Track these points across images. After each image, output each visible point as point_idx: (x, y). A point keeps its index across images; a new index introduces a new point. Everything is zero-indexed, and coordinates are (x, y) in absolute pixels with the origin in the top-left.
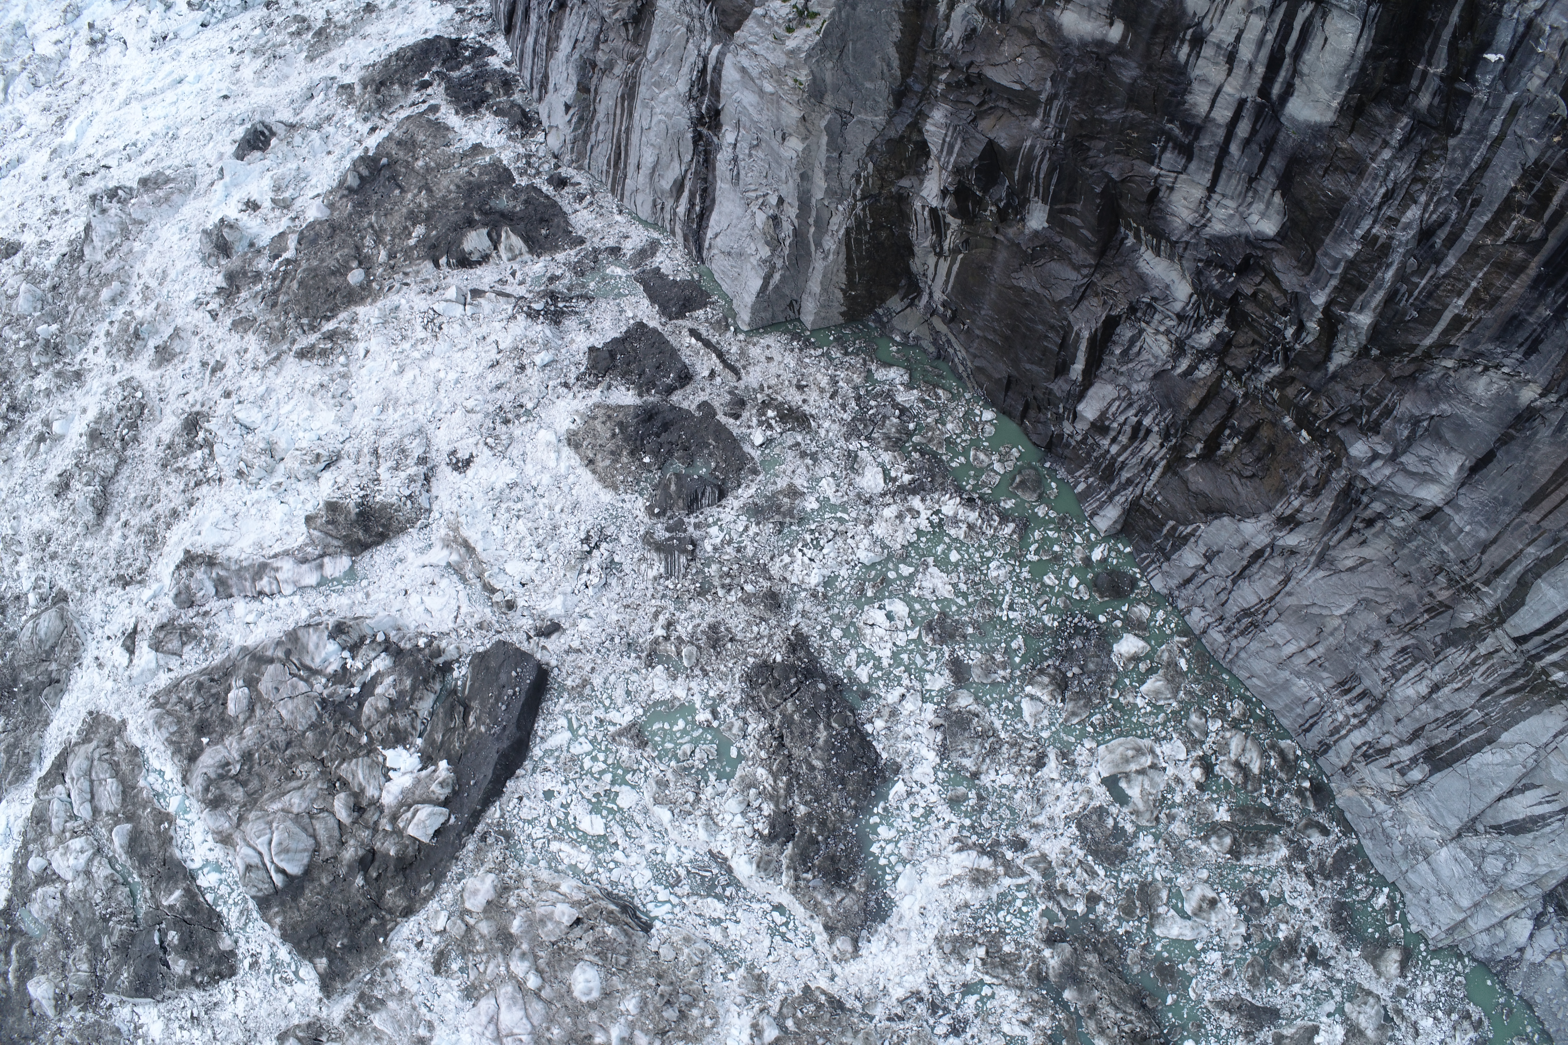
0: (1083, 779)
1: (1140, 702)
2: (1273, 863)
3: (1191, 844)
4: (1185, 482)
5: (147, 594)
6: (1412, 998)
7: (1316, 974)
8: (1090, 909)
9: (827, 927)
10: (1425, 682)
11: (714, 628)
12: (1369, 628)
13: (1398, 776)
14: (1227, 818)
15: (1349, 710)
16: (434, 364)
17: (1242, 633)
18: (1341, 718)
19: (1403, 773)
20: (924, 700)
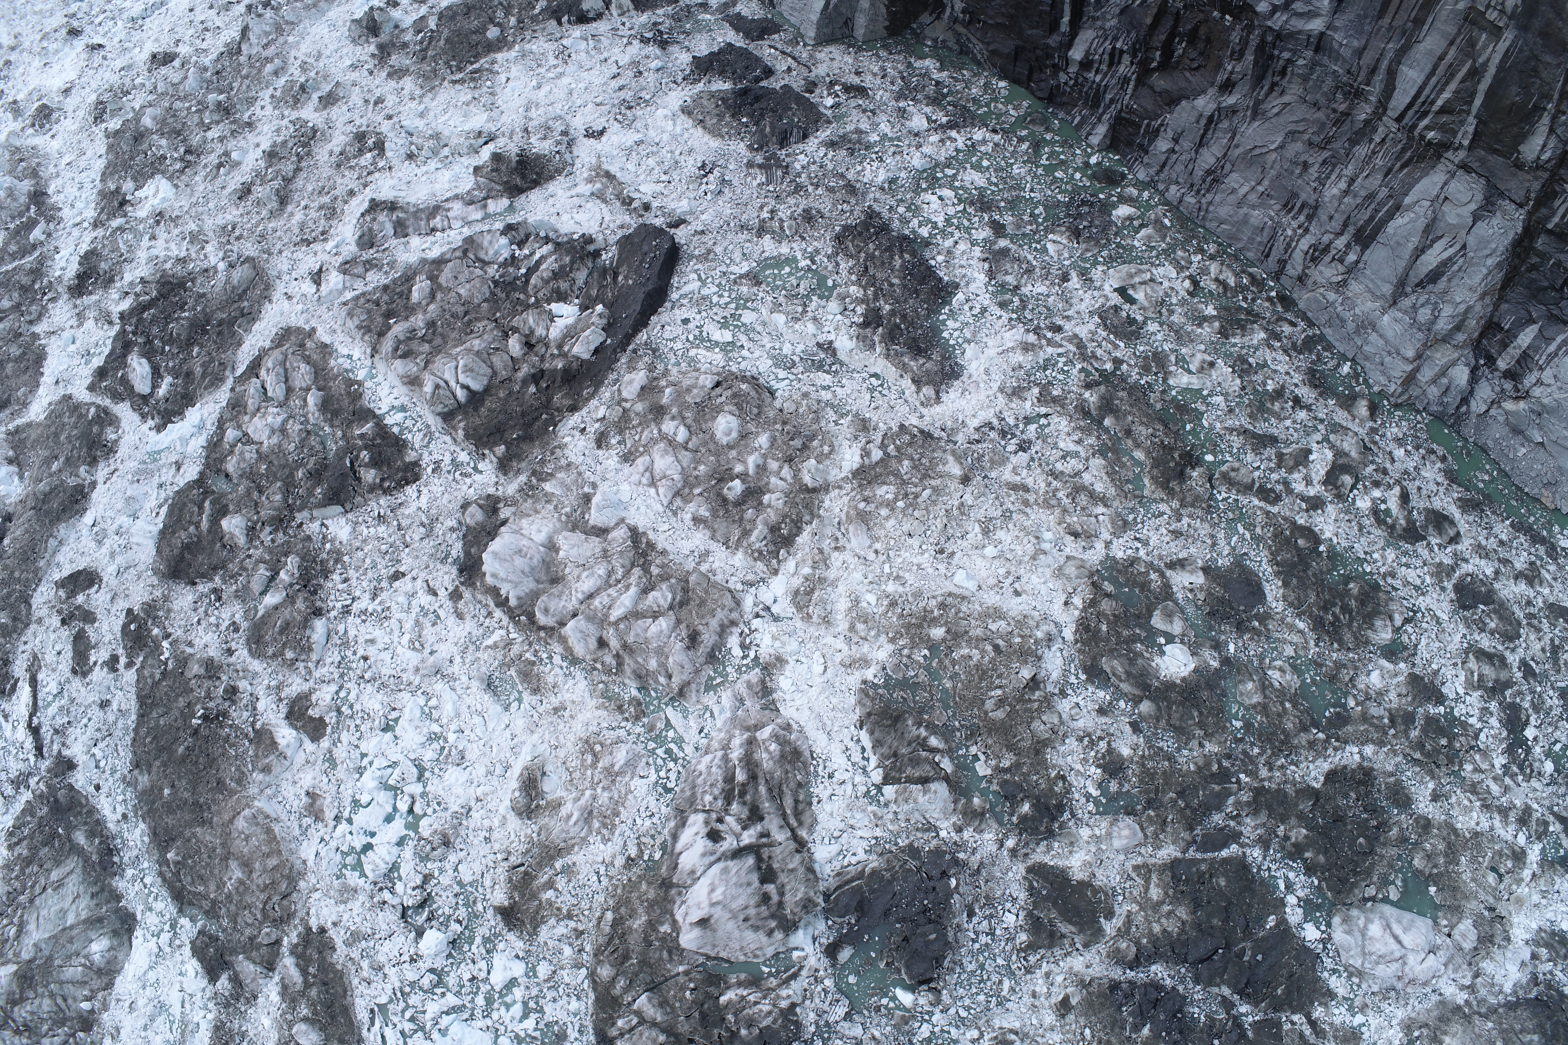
0: (1100, 288)
1: (1136, 243)
2: (1255, 342)
3: (1189, 329)
4: (1151, 88)
5: (330, 245)
6: (1383, 436)
7: (1302, 415)
8: (1117, 368)
9: (914, 381)
10: (1344, 179)
11: (807, 211)
12: (1298, 153)
13: (1340, 266)
14: (1215, 313)
15: (1295, 224)
16: (565, 81)
17: (1208, 191)
18: (1289, 232)
19: (1341, 261)
20: (973, 245)
